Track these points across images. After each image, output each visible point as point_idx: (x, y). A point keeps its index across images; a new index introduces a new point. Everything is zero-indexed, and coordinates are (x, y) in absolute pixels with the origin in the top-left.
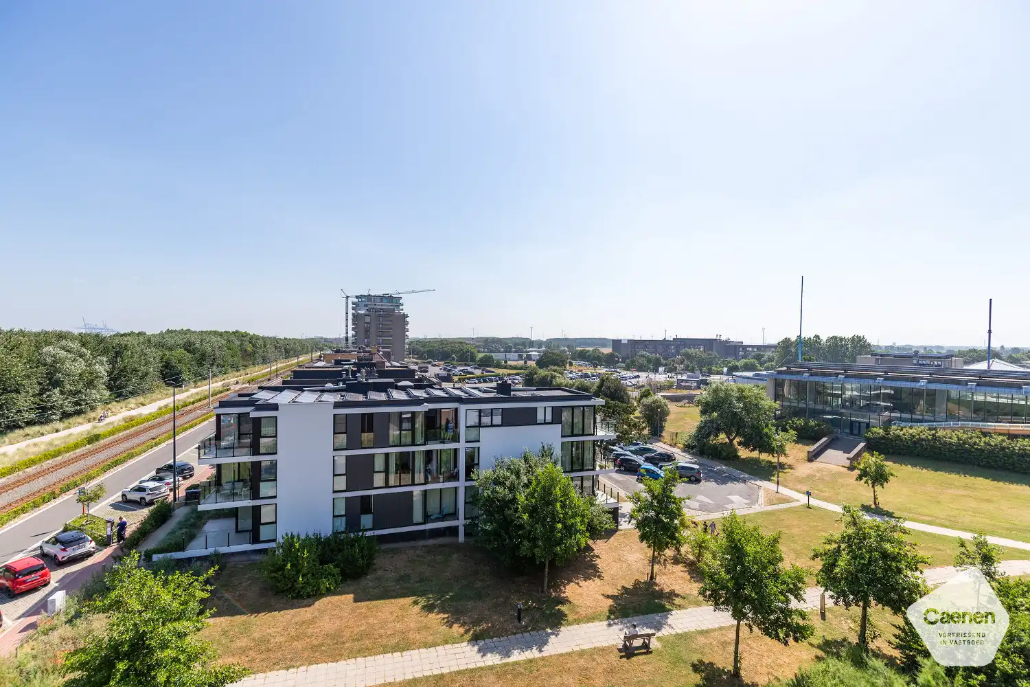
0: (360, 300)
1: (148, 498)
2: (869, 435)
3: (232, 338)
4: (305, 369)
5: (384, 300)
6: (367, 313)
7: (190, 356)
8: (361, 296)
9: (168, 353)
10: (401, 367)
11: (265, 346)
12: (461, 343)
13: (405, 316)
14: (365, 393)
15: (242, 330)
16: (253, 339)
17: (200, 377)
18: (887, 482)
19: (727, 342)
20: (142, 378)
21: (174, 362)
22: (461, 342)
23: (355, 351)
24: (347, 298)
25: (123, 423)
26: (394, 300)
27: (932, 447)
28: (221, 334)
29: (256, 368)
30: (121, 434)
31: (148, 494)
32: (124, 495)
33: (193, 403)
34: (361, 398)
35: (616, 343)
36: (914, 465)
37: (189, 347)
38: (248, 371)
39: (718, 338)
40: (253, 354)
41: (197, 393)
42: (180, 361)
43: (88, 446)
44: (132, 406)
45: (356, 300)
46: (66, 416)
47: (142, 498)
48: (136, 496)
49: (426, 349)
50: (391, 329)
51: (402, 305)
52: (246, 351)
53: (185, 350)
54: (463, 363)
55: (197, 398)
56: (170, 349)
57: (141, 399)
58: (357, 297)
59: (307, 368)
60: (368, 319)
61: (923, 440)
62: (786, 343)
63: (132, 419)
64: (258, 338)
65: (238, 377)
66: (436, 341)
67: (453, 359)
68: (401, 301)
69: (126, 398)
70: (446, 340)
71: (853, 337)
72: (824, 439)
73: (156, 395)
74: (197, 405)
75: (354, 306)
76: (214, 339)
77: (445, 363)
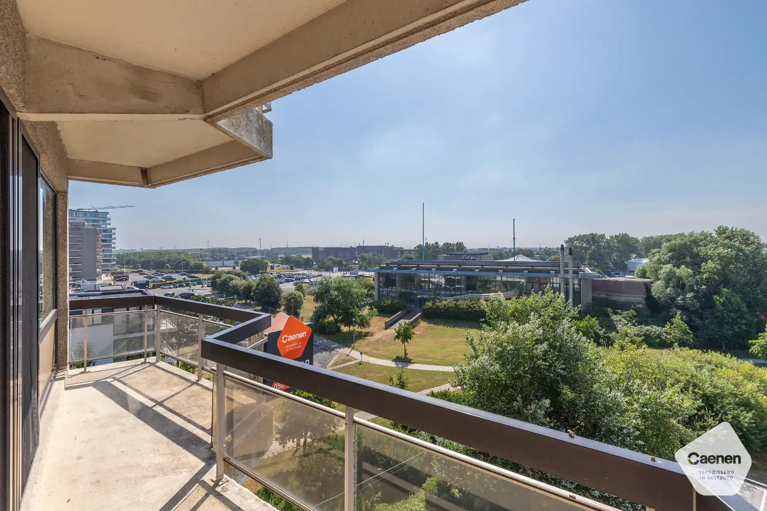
2: (424, 307)
12: (178, 253)
18: (410, 339)
19: (393, 247)
27: (454, 312)
35: (315, 250)
36: (444, 325)
39: (387, 245)
54: (174, 271)
61: (450, 308)
62: (419, 246)
66: (154, 252)
71: (457, 243)
72: (400, 312)
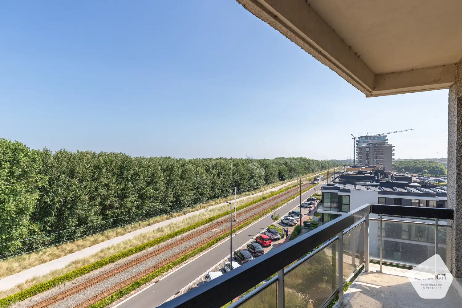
0: (361, 139)
1: (290, 223)
3: (300, 160)
4: (345, 175)
5: (375, 138)
6: (367, 146)
7: (287, 168)
8: (361, 137)
9: (280, 167)
10: (398, 175)
11: (313, 164)
13: (391, 147)
14: (392, 188)
15: (303, 157)
16: (308, 161)
17: (291, 177)
20: (273, 177)
21: (282, 171)
22: (431, 161)
23: (364, 167)
24: (355, 138)
25: (270, 193)
26: (382, 138)
28: (295, 159)
29: (310, 174)
30: (271, 198)
31: (290, 222)
32: (282, 221)
33: (291, 188)
34: (390, 190)
37: (286, 164)
38: (307, 175)
40: (309, 168)
41: (291, 184)
42: (284, 170)
43: (263, 201)
44: (271, 187)
45: (359, 139)
46: (255, 189)
47: (288, 223)
48: (286, 222)
49: (403, 166)
50: (382, 154)
51: (387, 140)
52: (306, 166)
53: (285, 165)
55: (292, 186)
56: (280, 165)
57: (273, 185)
58: (359, 138)
59: (345, 174)
60: (368, 149)
63: (273, 192)
64: (310, 160)
65: (304, 178)
67: (425, 172)
68: (386, 138)
69: (269, 184)
70: (418, 160)
73: (278, 184)
74: (293, 189)
75: (357, 142)
76: (294, 161)
77: (419, 175)
